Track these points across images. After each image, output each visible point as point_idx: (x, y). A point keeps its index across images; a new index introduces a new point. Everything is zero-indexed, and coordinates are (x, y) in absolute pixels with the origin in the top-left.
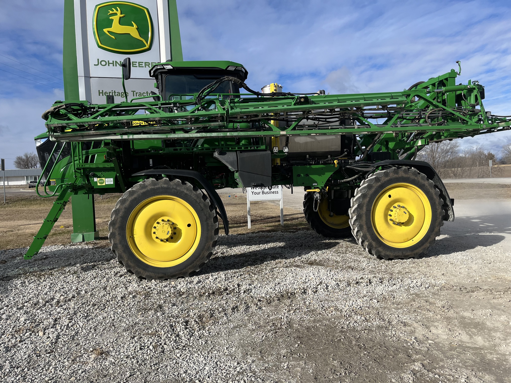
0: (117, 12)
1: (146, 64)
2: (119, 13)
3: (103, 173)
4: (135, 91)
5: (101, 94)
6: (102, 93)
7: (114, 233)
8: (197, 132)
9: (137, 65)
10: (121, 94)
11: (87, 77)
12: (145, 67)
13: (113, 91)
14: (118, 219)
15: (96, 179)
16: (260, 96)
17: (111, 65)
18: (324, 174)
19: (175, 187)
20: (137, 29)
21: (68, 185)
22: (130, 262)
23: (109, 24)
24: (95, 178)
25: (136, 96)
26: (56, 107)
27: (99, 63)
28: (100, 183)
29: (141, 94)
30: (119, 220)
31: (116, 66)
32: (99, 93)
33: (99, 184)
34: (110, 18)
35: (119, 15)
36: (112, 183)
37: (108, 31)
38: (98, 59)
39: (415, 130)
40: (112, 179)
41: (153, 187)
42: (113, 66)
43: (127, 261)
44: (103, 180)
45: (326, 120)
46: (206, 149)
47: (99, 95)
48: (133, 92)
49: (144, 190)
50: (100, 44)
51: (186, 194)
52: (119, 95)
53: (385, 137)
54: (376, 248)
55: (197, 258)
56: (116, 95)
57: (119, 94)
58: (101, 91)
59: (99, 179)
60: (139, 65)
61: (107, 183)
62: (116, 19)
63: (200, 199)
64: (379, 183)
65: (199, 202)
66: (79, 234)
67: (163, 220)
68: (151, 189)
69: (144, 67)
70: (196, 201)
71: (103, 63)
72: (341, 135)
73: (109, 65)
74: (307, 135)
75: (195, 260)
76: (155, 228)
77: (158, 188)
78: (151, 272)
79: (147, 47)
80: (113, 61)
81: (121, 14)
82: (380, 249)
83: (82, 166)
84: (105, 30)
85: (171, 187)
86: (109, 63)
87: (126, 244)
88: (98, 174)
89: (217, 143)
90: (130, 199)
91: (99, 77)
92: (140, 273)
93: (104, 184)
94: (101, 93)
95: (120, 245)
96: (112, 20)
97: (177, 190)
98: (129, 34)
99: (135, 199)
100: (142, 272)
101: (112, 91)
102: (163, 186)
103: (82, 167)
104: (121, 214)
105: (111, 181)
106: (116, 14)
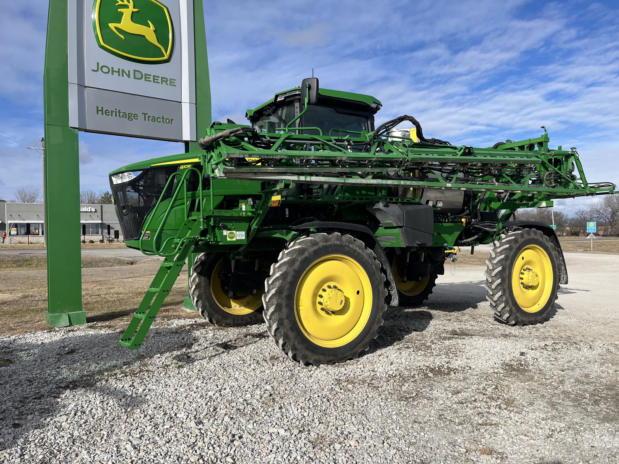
0: (128, 4)
1: (163, 79)
2: (131, 5)
3: (234, 224)
4: (147, 114)
5: (100, 113)
6: (102, 110)
7: (280, 304)
8: (373, 178)
9: (152, 79)
10: (127, 116)
11: (81, 86)
12: (162, 83)
13: (118, 111)
14: (285, 285)
15: (225, 233)
16: (423, 142)
17: (116, 74)
18: (453, 234)
19: (347, 244)
20: (155, 31)
21: (191, 240)
22: (297, 344)
23: (118, 18)
24: (224, 231)
25: (149, 121)
26: (232, 130)
27: (99, 68)
28: (230, 238)
29: (155, 119)
30: (287, 286)
31: (123, 76)
32: (98, 111)
33: (228, 239)
34: (119, 10)
35: (131, 9)
36: (244, 238)
37: (116, 28)
38: (98, 63)
39: (535, 191)
40: (244, 233)
41: (325, 244)
42: (119, 75)
43: (294, 342)
44: (233, 233)
45: (473, 174)
46: (347, 199)
47: (98, 113)
48: (145, 114)
49: (316, 248)
50: (102, 43)
51: (359, 253)
52: (126, 117)
53: (490, 196)
54: (515, 313)
55: (367, 334)
56: (121, 115)
57: (126, 115)
58: (100, 108)
59: (229, 232)
60: (154, 79)
61: (238, 238)
62: (127, 13)
63: (372, 260)
64: (518, 245)
65: (371, 263)
66: (62, 315)
67: (329, 287)
68: (323, 246)
69: (160, 83)
70: (369, 263)
71: (105, 70)
72: (465, 191)
73: (112, 74)
74: (457, 189)
75: (365, 337)
76: (321, 296)
77: (331, 246)
78: (321, 355)
79: (166, 57)
80: (119, 69)
81: (134, 8)
82: (518, 315)
83: (213, 213)
84: (112, 26)
85: (344, 244)
86: (113, 71)
87: (294, 319)
88: (229, 225)
89: (358, 193)
90: (300, 259)
91: (98, 89)
92: (308, 357)
93: (234, 239)
94: (100, 110)
95: (287, 321)
96: (122, 14)
97: (350, 248)
98: (144, 36)
99: (306, 258)
100: (309, 356)
101: (116, 109)
102: (335, 242)
103: (213, 215)
104: (289, 279)
105: (242, 235)
106: (126, 7)
